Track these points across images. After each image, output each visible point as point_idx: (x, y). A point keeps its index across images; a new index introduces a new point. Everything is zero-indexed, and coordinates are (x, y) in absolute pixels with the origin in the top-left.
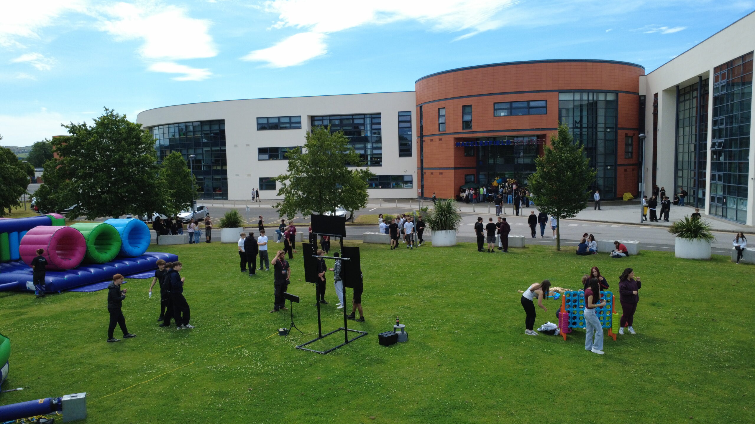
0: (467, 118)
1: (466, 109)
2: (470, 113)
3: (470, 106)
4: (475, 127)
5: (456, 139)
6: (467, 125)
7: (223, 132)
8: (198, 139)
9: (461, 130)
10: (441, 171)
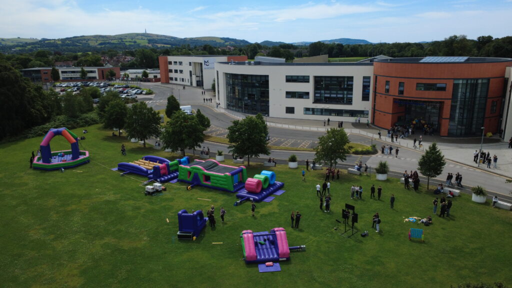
0: (401, 89)
1: (401, 84)
2: (403, 86)
3: (404, 83)
4: (405, 94)
5: (394, 99)
6: (401, 92)
7: (268, 81)
8: (254, 83)
9: (397, 95)
10: (385, 114)
